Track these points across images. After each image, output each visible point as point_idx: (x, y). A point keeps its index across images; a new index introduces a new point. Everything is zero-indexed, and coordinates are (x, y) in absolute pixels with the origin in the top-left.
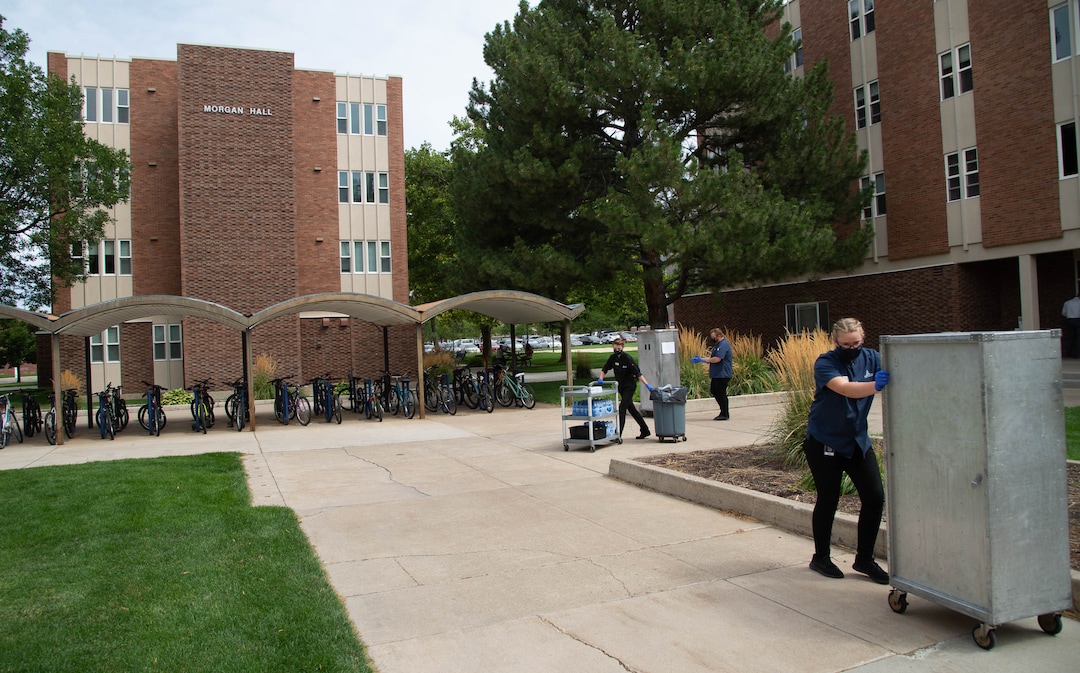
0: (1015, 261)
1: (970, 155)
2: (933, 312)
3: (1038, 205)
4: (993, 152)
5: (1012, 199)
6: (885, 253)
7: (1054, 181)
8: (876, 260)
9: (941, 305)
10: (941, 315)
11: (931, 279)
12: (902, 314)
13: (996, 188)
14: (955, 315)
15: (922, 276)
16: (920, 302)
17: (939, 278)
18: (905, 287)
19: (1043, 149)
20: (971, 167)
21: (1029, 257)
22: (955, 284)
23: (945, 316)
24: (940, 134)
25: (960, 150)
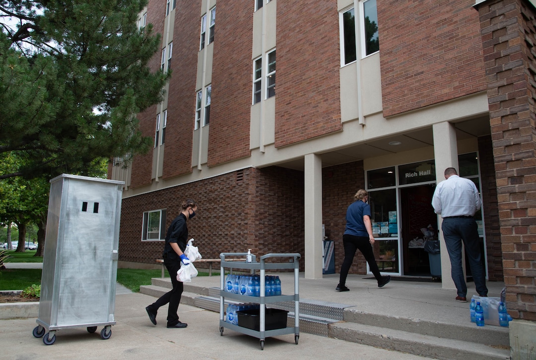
0: (301, 161)
1: (272, 56)
2: (233, 219)
3: (321, 96)
4: (288, 49)
5: (300, 94)
6: (205, 161)
7: (336, 69)
8: (200, 168)
9: (240, 211)
10: (239, 222)
11: (234, 183)
12: (212, 222)
13: (288, 85)
14: (250, 222)
15: (228, 182)
16: (224, 208)
17: (240, 183)
18: (216, 193)
19: (326, 38)
20: (272, 68)
21: (313, 156)
22: (252, 189)
23: (242, 223)
24: (251, 41)
25: (263, 54)
